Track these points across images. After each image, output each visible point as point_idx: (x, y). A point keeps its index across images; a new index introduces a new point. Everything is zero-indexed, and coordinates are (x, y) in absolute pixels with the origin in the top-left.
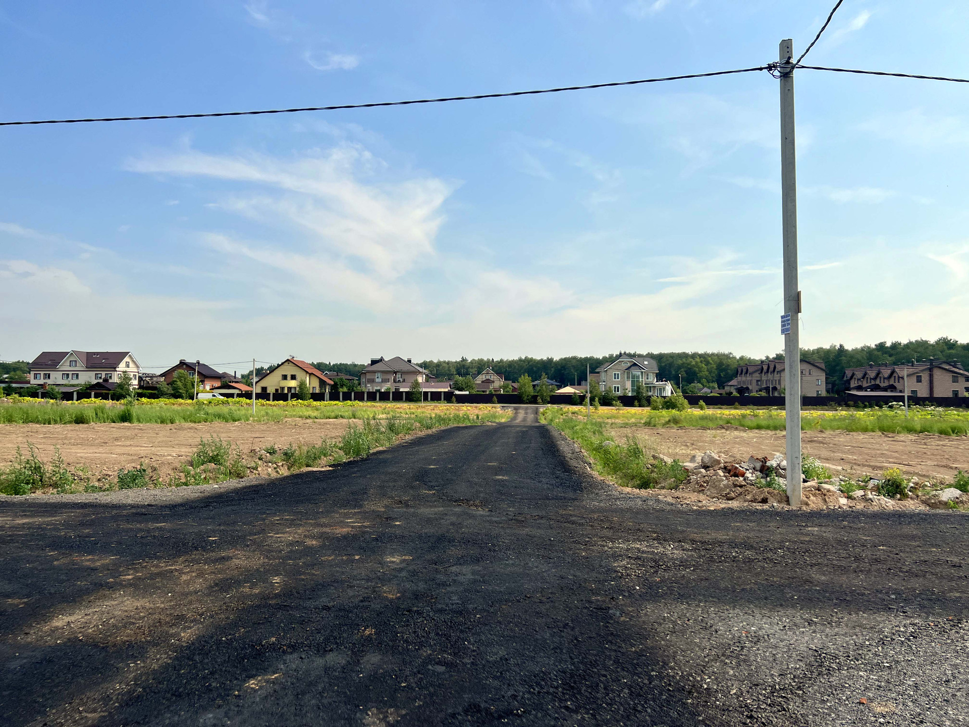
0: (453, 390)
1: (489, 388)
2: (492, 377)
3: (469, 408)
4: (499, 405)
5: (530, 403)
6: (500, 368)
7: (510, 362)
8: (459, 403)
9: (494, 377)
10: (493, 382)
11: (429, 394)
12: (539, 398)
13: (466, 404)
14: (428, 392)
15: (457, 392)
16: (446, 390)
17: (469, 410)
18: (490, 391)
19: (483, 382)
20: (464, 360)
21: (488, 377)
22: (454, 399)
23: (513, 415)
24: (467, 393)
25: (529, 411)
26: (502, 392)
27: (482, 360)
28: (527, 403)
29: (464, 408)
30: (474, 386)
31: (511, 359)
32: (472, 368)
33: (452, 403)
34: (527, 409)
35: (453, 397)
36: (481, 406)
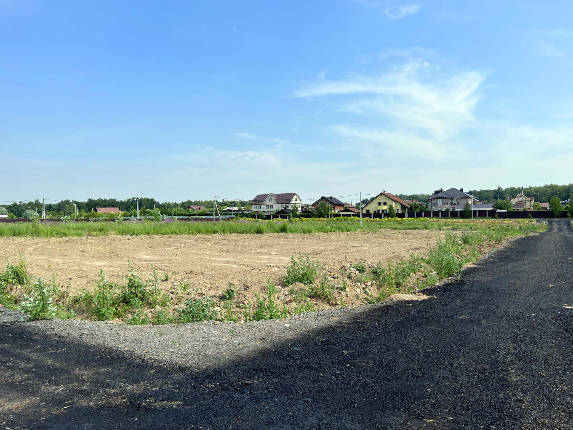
0: (495, 209)
1: (523, 207)
2: (524, 199)
3: (509, 221)
4: (534, 219)
5: (561, 217)
6: (529, 193)
7: (537, 188)
8: (500, 218)
9: (525, 199)
10: (525, 203)
11: (477, 212)
12: (569, 213)
13: (508, 219)
14: (476, 211)
15: (499, 211)
16: (490, 209)
17: (509, 223)
18: (524, 209)
19: (516, 203)
20: (500, 189)
21: (521, 199)
22: (496, 215)
23: (548, 227)
24: (506, 211)
25: (562, 223)
26: (532, 210)
27: (514, 188)
28: (558, 217)
29: (506, 222)
30: (511, 206)
31: (537, 186)
32: (506, 194)
33: (496, 218)
34: (559, 221)
35: (496, 214)
36: (520, 220)
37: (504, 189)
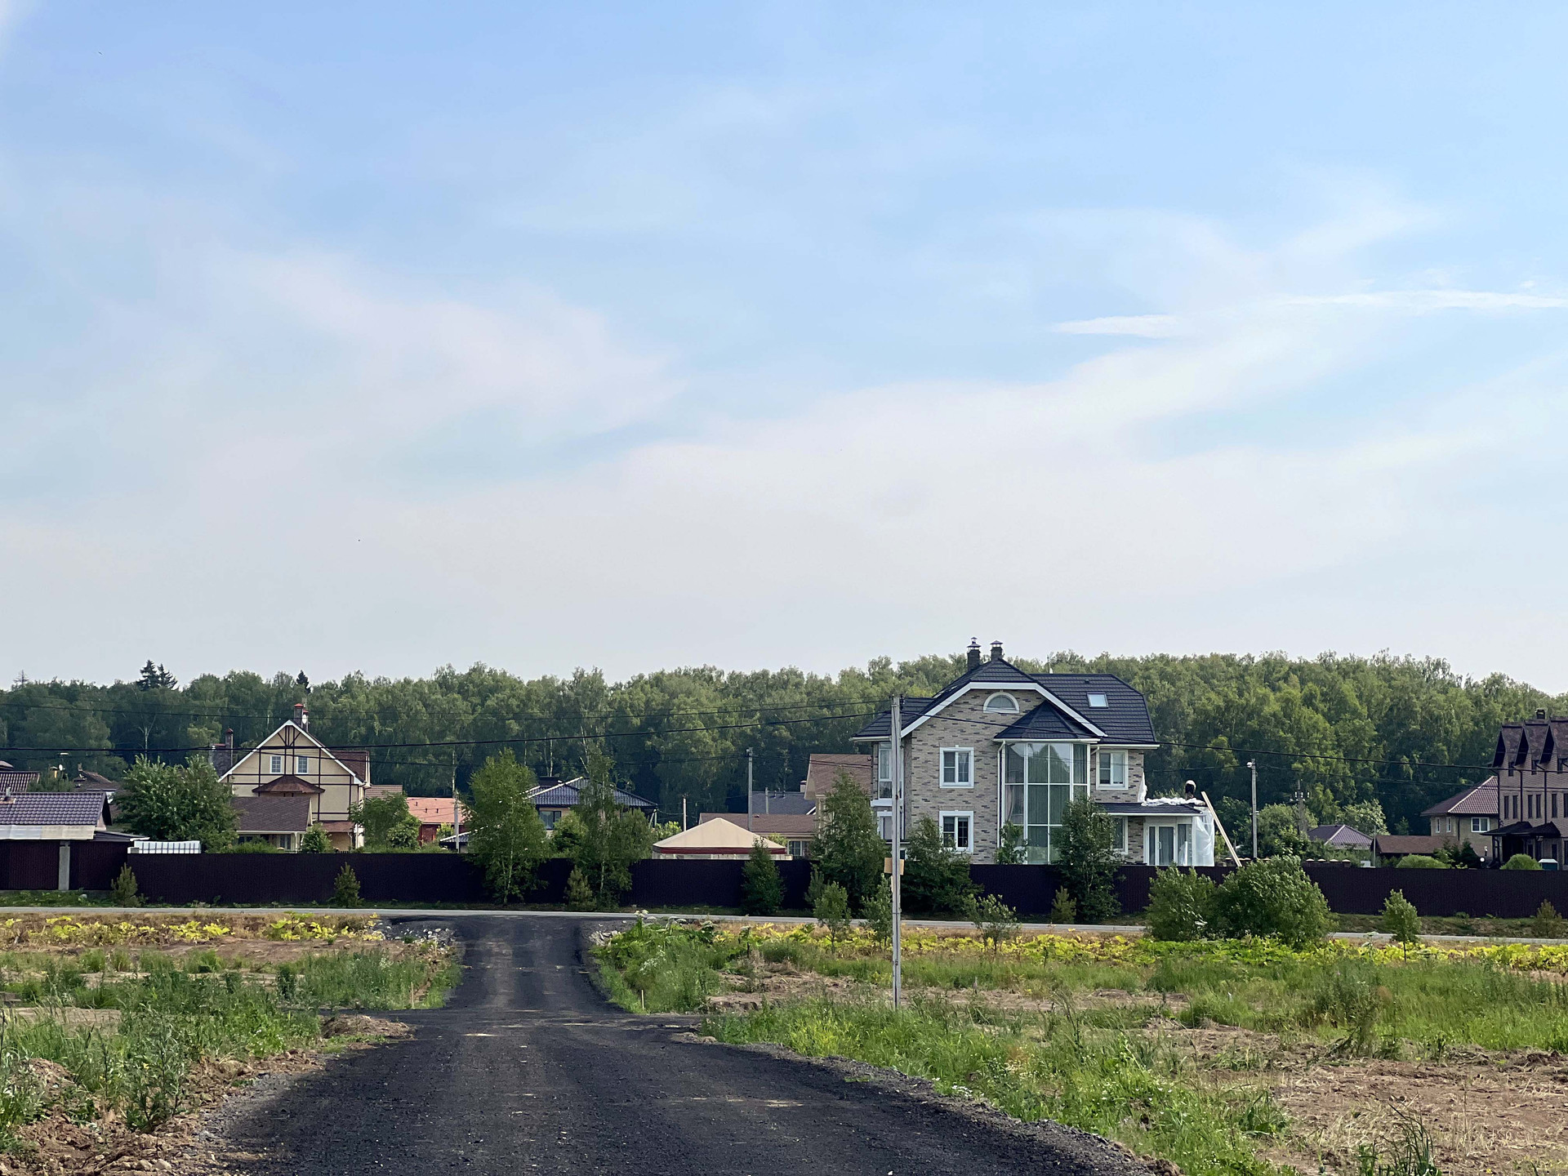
0: (117, 832)
1: (303, 824)
2: (312, 765)
3: (213, 929)
4: (375, 913)
5: (532, 899)
6: (339, 720)
8: (152, 900)
9: (317, 766)
10: (317, 790)
12: (577, 873)
13: (203, 910)
15: (144, 846)
16: (86, 833)
17: (214, 939)
18: (310, 838)
19: (261, 790)
20: (154, 680)
21: (290, 766)
22: (127, 878)
23: (459, 969)
24: (192, 847)
25: (536, 944)
26: (360, 841)
27: (245, 684)
28: (513, 902)
29: (189, 932)
30: (227, 810)
31: (394, 677)
32: (197, 719)
33: (119, 901)
34: (522, 930)
35: (126, 871)
36: (280, 916)
37: (182, 684)
